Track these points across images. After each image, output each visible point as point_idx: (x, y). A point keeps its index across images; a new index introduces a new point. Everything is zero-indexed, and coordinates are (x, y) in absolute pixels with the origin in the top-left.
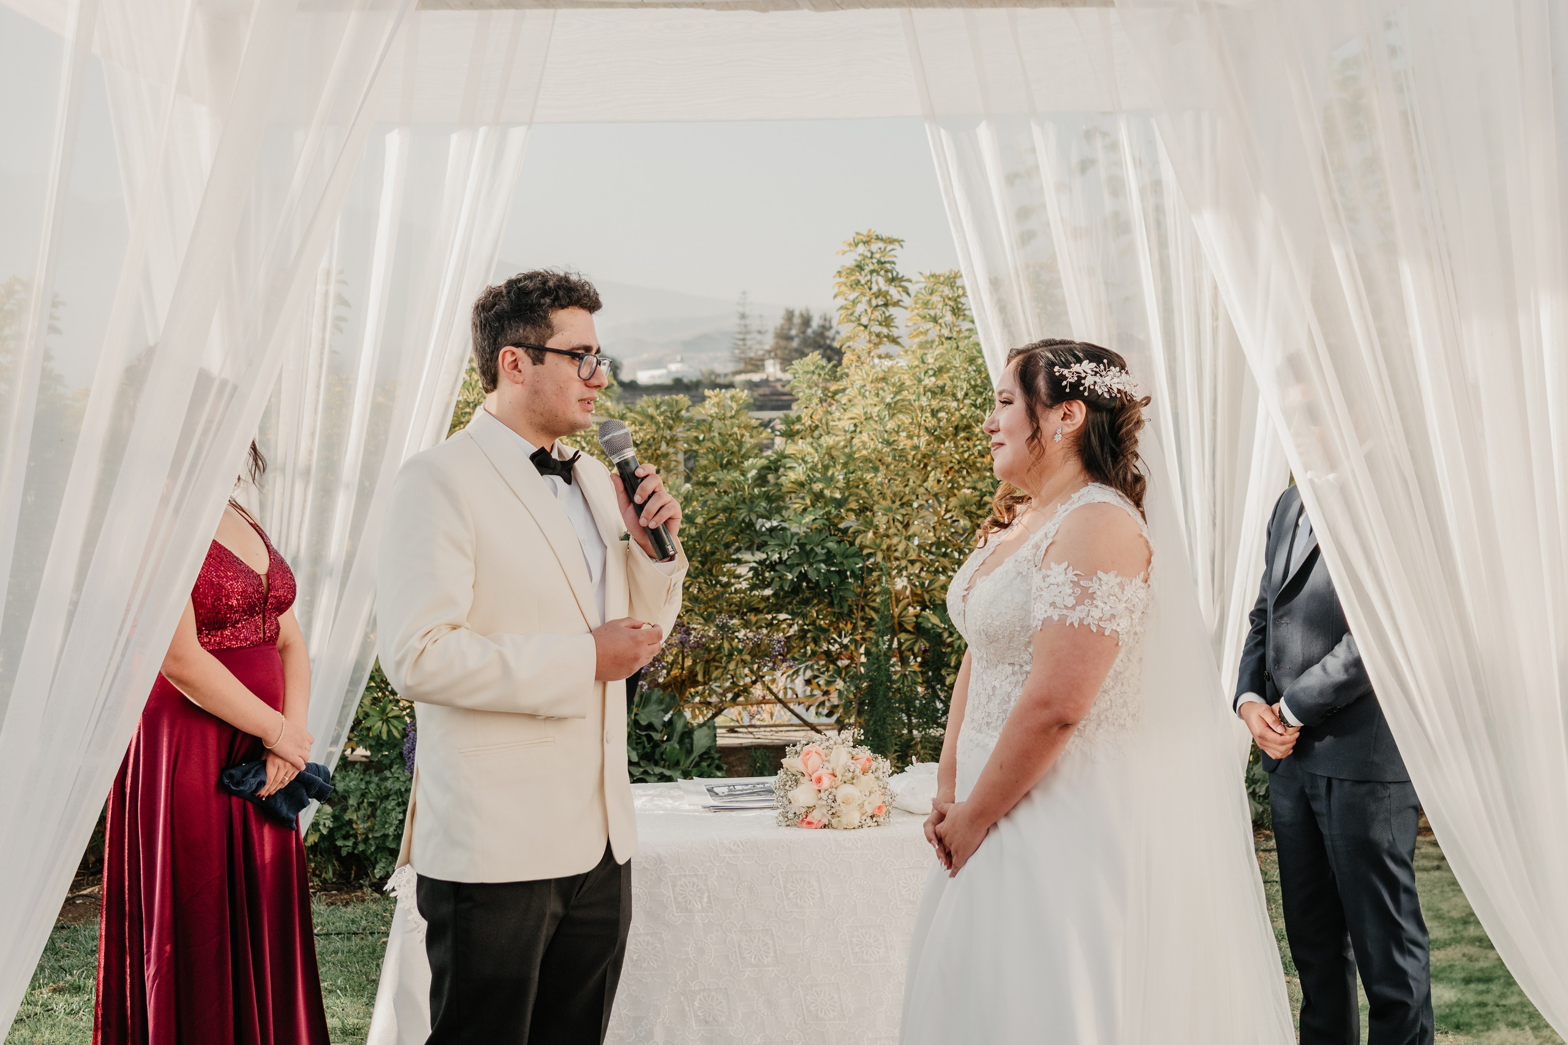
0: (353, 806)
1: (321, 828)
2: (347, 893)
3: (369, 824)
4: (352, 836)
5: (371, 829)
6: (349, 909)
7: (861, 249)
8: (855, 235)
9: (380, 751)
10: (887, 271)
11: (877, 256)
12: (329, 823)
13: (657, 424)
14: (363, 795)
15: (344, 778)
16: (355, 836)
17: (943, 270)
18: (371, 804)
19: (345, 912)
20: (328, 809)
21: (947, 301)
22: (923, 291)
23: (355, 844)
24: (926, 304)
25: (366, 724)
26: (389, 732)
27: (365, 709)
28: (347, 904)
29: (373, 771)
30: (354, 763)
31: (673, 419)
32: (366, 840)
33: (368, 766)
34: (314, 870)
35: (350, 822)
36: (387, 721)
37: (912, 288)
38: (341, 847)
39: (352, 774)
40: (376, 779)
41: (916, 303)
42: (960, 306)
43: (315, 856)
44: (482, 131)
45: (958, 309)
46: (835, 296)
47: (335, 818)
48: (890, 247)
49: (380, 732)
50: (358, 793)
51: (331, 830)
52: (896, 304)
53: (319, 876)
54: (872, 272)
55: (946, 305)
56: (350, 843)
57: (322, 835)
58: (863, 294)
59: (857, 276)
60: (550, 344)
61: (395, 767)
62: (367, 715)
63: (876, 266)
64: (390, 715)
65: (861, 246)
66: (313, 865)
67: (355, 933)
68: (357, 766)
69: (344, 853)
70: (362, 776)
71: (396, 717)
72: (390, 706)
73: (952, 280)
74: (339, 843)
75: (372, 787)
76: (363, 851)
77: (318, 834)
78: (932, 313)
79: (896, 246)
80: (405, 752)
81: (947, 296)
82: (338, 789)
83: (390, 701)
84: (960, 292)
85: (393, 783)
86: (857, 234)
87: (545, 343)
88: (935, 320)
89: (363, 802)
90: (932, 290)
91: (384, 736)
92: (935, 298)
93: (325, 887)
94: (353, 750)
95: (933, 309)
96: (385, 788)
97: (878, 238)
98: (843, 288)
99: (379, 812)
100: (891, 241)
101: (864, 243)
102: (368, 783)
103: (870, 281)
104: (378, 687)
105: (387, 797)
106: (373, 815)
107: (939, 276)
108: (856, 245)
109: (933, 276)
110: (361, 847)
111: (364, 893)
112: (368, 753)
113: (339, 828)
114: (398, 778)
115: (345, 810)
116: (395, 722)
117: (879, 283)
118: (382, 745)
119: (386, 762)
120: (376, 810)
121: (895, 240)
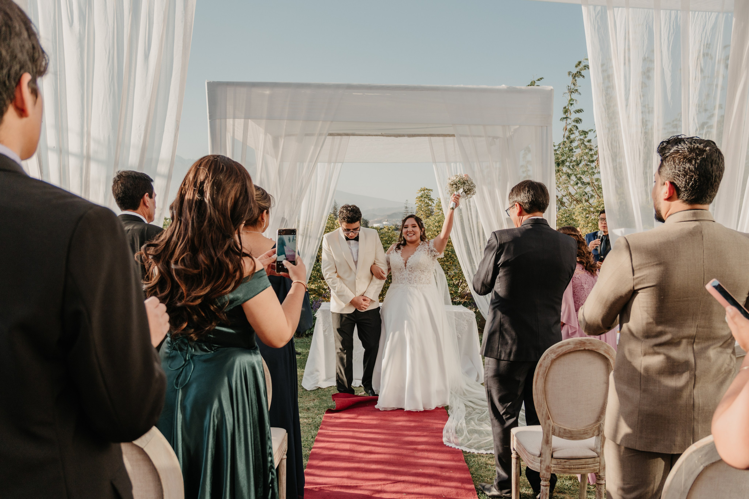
7: (422, 192)
8: (421, 189)
10: (428, 197)
11: (426, 194)
37: (435, 202)
44: (332, 164)
46: (416, 204)
48: (429, 192)
52: (431, 206)
54: (425, 198)
58: (422, 203)
59: (421, 199)
63: (426, 196)
65: (422, 191)
97: (427, 189)
98: (418, 202)
100: (429, 190)
101: (423, 191)
103: (424, 200)
108: (421, 191)
117: (427, 200)
121: (431, 190)
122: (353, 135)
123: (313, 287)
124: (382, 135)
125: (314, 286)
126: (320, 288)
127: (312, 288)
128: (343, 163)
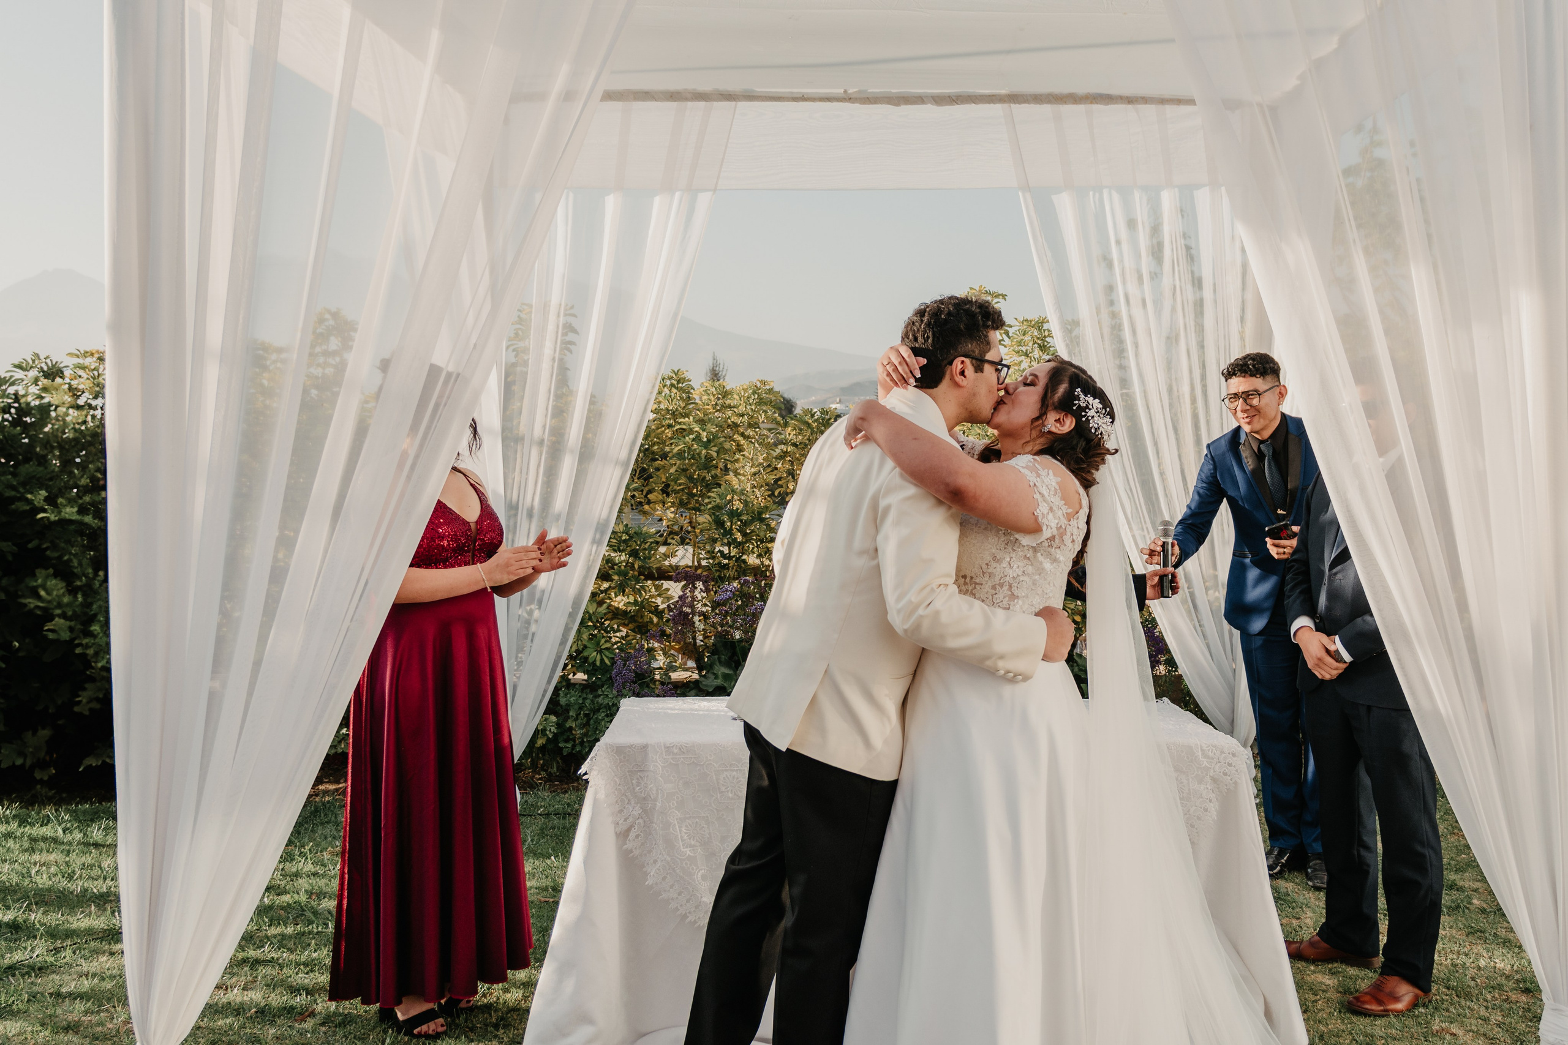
0: (572, 716)
1: (548, 733)
2: (567, 784)
3: (584, 730)
4: (571, 739)
5: (586, 735)
6: (567, 795)
8: (969, 290)
9: (594, 675)
12: (553, 729)
13: (812, 429)
14: (581, 708)
15: (566, 695)
16: (575, 741)
17: (1034, 316)
18: (586, 715)
19: (564, 798)
20: (553, 718)
21: (1036, 340)
22: (1018, 333)
23: (574, 746)
24: (1020, 343)
25: (585, 654)
26: (602, 660)
27: (584, 642)
28: (566, 792)
29: (588, 690)
30: (574, 685)
31: (824, 426)
32: (582, 743)
33: (585, 687)
34: (543, 766)
35: (571, 728)
36: (600, 652)
37: (1011, 331)
38: (562, 749)
39: (573, 692)
40: (591, 696)
41: (1012, 341)
42: (1046, 344)
43: (544, 755)
45: (1044, 346)
47: (559, 725)
49: (595, 660)
50: (576, 707)
51: (555, 735)
53: (546, 771)
55: (1036, 343)
56: (569, 745)
57: (548, 739)
60: (989, 356)
61: (606, 687)
62: (585, 647)
64: (603, 647)
66: (541, 762)
67: (569, 814)
68: (577, 686)
69: (565, 754)
70: (580, 694)
71: (607, 649)
72: (603, 641)
73: (1040, 324)
74: (561, 745)
75: (588, 702)
76: (580, 752)
77: (546, 738)
78: (1024, 349)
79: (1000, 299)
80: (613, 676)
81: (1036, 336)
82: (561, 703)
83: (603, 637)
84: (1046, 333)
85: (603, 699)
86: (971, 288)
87: (985, 356)
88: (1027, 355)
89: (580, 714)
90: (1025, 332)
91: (598, 663)
92: (1027, 338)
93: (550, 779)
94: (574, 674)
95: (1024, 345)
96: (597, 703)
97: (984, 291)
99: (592, 722)
102: (584, 699)
104: (594, 626)
105: (598, 710)
106: (587, 724)
107: (1031, 321)
109: (1026, 320)
110: (578, 748)
111: (579, 784)
112: (586, 677)
113: (562, 733)
114: (607, 695)
115: (567, 718)
116: (607, 653)
118: (596, 670)
119: (599, 683)
120: (590, 719)
121: (1000, 295)
122: (750, 97)
123: (621, 606)
124: (847, 98)
125: (625, 599)
126: (642, 606)
127: (617, 608)
128: (715, 190)
